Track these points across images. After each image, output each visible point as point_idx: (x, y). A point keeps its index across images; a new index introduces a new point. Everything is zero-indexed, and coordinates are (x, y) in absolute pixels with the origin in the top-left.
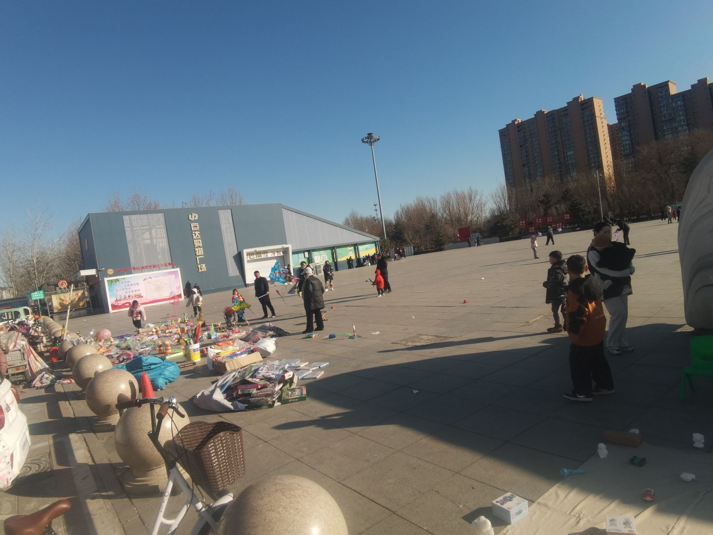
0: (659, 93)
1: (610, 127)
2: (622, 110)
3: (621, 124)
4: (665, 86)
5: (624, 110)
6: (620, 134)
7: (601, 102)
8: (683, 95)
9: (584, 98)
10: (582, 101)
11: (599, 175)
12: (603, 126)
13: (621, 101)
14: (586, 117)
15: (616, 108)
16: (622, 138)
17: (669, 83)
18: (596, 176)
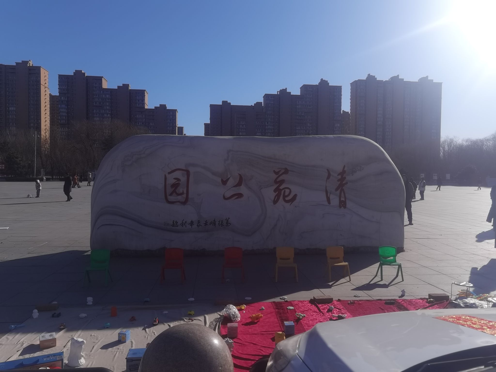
0: (94, 84)
1: (52, 97)
2: (64, 86)
3: (61, 97)
4: (99, 80)
5: (65, 87)
6: (60, 106)
7: (47, 73)
8: (111, 91)
9: (32, 65)
10: (30, 66)
11: (37, 135)
12: (46, 95)
13: (64, 79)
14: (32, 82)
15: (59, 83)
16: (60, 109)
17: (103, 79)
18: (35, 136)
